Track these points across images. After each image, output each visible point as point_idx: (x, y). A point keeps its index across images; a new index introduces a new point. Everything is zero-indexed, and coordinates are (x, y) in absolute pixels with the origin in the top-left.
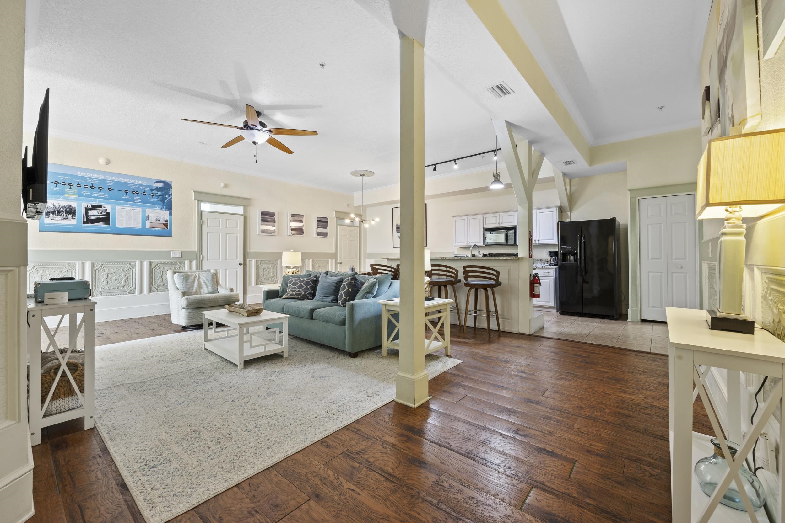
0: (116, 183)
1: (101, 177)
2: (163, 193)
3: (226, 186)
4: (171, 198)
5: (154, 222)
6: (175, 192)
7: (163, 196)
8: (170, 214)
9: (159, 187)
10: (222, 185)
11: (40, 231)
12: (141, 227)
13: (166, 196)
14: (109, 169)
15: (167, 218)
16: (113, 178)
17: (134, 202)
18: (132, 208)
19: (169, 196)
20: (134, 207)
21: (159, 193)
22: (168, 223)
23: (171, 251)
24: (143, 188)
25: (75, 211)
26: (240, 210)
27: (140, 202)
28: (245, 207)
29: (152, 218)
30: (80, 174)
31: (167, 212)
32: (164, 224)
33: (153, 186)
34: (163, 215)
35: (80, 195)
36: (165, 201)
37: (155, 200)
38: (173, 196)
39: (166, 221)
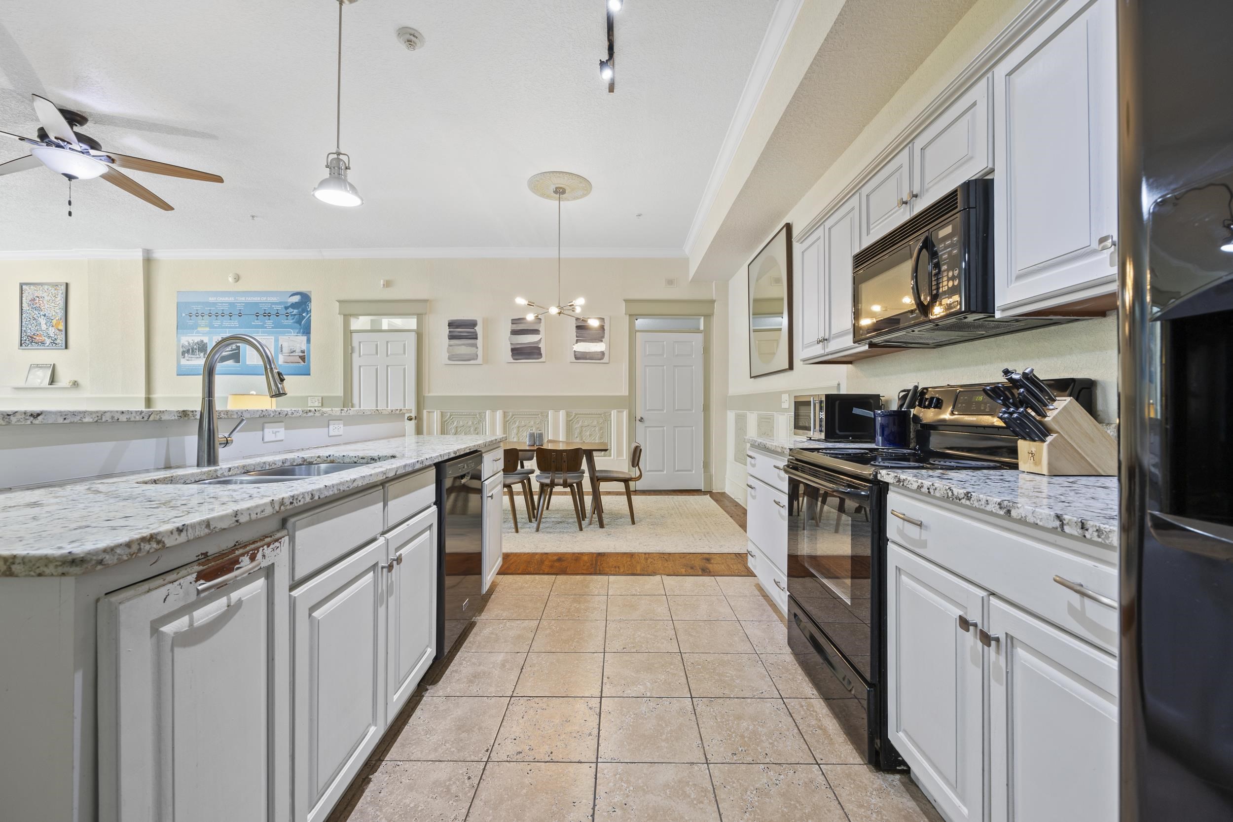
0: (247, 304)
1: (232, 299)
2: (300, 310)
3: (388, 284)
4: (310, 316)
5: (288, 354)
6: (314, 306)
7: (300, 314)
8: (309, 341)
9: (296, 303)
10: (382, 283)
11: (177, 375)
13: (304, 314)
14: (240, 287)
15: (304, 347)
16: (243, 299)
17: (266, 328)
18: (263, 337)
19: (307, 314)
20: (266, 336)
21: (295, 311)
22: (306, 354)
23: (308, 397)
24: (276, 307)
25: (207, 347)
26: (411, 323)
27: (273, 328)
28: (420, 317)
29: (285, 350)
30: (212, 299)
31: (305, 338)
32: (300, 357)
33: (287, 302)
34: (298, 342)
35: (211, 326)
36: (303, 322)
37: (290, 321)
38: (312, 314)
39: (303, 352)
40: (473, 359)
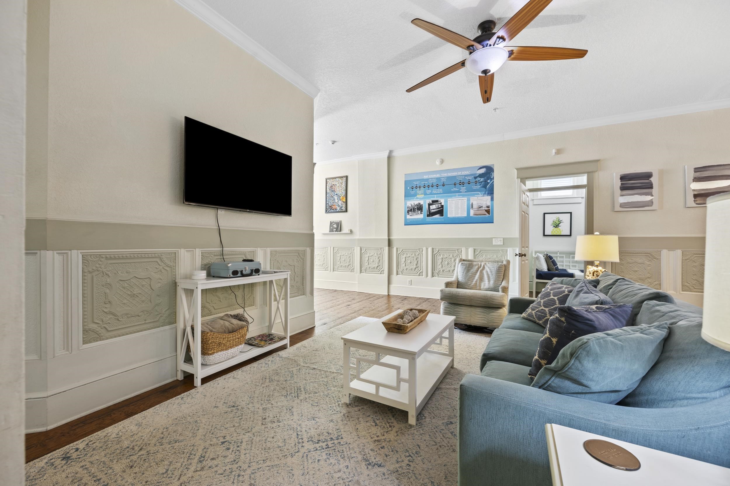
0: (449, 178)
1: (438, 176)
2: (486, 178)
3: (559, 152)
4: (493, 182)
5: (477, 209)
6: (496, 175)
7: (485, 181)
8: (492, 199)
9: (482, 173)
10: (554, 151)
11: (405, 225)
12: (466, 216)
13: (488, 181)
14: (444, 167)
15: (489, 203)
16: (445, 175)
17: (461, 192)
18: (459, 199)
19: (491, 181)
21: (482, 179)
22: (490, 208)
23: (492, 238)
24: (468, 178)
25: (422, 207)
26: (583, 180)
27: (466, 192)
28: (590, 174)
29: (475, 206)
30: (425, 177)
31: (489, 197)
32: (486, 211)
33: (476, 174)
34: (484, 200)
35: (425, 194)
36: (488, 187)
37: (478, 187)
38: (495, 180)
39: (488, 207)
40: (648, 206)
